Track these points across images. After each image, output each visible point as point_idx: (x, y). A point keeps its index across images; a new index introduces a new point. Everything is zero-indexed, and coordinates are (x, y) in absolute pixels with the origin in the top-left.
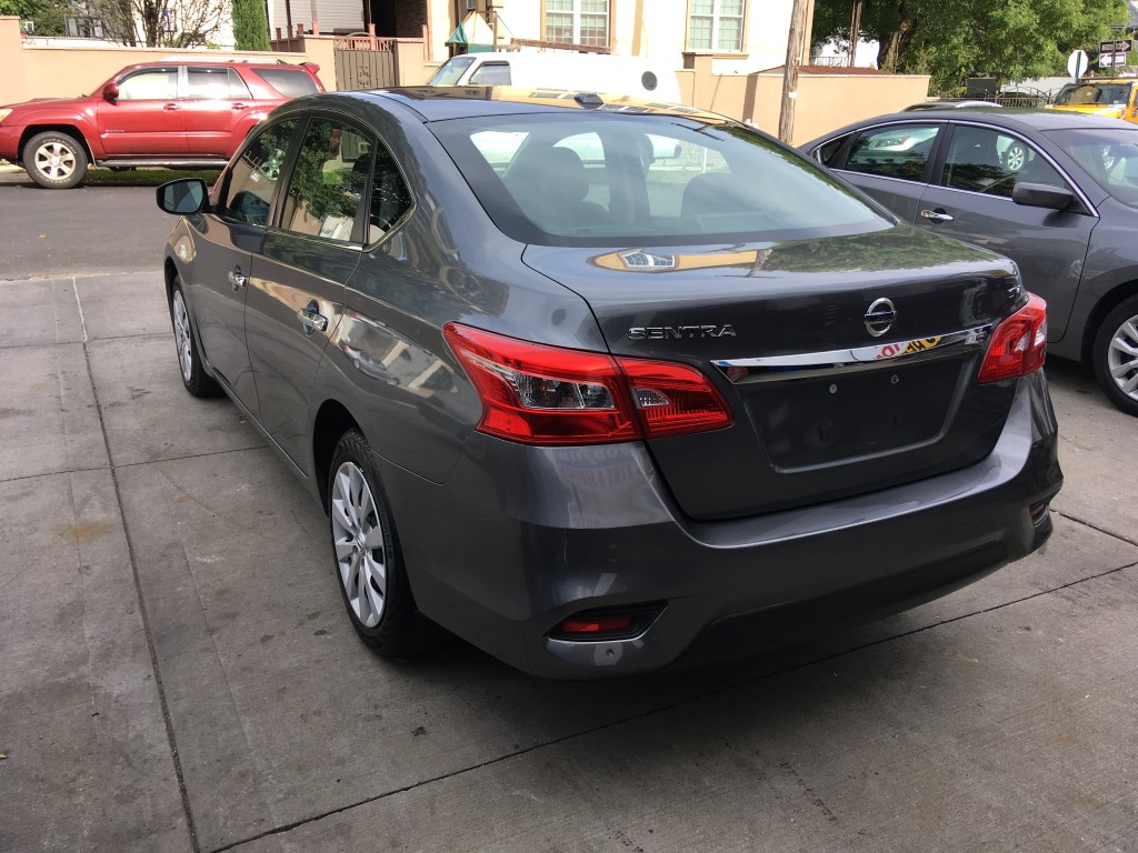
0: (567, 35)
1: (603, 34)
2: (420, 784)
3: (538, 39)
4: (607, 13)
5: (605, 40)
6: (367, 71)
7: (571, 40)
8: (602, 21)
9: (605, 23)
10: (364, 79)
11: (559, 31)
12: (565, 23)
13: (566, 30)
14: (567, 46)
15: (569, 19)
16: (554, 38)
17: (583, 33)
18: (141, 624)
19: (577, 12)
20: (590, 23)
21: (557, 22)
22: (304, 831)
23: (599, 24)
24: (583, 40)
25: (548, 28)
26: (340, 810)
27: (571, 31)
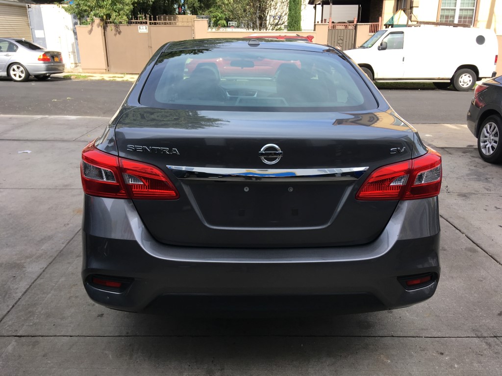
0: (451, 19)
1: (472, 18)
2: (78, 336)
3: (435, 21)
4: (475, 8)
5: (472, 21)
6: (342, 38)
7: (453, 21)
8: (472, 11)
9: (473, 13)
10: (340, 42)
11: (447, 17)
12: (451, 13)
13: (451, 17)
14: (451, 24)
15: (453, 11)
16: (444, 20)
17: (460, 17)
18: (62, 248)
19: (458, 8)
20: (465, 13)
21: (446, 13)
22: (23, 339)
23: (470, 13)
24: (459, 21)
25: (441, 16)
26: (42, 336)
27: (453, 17)
